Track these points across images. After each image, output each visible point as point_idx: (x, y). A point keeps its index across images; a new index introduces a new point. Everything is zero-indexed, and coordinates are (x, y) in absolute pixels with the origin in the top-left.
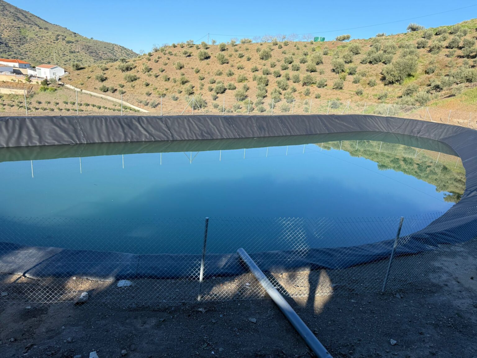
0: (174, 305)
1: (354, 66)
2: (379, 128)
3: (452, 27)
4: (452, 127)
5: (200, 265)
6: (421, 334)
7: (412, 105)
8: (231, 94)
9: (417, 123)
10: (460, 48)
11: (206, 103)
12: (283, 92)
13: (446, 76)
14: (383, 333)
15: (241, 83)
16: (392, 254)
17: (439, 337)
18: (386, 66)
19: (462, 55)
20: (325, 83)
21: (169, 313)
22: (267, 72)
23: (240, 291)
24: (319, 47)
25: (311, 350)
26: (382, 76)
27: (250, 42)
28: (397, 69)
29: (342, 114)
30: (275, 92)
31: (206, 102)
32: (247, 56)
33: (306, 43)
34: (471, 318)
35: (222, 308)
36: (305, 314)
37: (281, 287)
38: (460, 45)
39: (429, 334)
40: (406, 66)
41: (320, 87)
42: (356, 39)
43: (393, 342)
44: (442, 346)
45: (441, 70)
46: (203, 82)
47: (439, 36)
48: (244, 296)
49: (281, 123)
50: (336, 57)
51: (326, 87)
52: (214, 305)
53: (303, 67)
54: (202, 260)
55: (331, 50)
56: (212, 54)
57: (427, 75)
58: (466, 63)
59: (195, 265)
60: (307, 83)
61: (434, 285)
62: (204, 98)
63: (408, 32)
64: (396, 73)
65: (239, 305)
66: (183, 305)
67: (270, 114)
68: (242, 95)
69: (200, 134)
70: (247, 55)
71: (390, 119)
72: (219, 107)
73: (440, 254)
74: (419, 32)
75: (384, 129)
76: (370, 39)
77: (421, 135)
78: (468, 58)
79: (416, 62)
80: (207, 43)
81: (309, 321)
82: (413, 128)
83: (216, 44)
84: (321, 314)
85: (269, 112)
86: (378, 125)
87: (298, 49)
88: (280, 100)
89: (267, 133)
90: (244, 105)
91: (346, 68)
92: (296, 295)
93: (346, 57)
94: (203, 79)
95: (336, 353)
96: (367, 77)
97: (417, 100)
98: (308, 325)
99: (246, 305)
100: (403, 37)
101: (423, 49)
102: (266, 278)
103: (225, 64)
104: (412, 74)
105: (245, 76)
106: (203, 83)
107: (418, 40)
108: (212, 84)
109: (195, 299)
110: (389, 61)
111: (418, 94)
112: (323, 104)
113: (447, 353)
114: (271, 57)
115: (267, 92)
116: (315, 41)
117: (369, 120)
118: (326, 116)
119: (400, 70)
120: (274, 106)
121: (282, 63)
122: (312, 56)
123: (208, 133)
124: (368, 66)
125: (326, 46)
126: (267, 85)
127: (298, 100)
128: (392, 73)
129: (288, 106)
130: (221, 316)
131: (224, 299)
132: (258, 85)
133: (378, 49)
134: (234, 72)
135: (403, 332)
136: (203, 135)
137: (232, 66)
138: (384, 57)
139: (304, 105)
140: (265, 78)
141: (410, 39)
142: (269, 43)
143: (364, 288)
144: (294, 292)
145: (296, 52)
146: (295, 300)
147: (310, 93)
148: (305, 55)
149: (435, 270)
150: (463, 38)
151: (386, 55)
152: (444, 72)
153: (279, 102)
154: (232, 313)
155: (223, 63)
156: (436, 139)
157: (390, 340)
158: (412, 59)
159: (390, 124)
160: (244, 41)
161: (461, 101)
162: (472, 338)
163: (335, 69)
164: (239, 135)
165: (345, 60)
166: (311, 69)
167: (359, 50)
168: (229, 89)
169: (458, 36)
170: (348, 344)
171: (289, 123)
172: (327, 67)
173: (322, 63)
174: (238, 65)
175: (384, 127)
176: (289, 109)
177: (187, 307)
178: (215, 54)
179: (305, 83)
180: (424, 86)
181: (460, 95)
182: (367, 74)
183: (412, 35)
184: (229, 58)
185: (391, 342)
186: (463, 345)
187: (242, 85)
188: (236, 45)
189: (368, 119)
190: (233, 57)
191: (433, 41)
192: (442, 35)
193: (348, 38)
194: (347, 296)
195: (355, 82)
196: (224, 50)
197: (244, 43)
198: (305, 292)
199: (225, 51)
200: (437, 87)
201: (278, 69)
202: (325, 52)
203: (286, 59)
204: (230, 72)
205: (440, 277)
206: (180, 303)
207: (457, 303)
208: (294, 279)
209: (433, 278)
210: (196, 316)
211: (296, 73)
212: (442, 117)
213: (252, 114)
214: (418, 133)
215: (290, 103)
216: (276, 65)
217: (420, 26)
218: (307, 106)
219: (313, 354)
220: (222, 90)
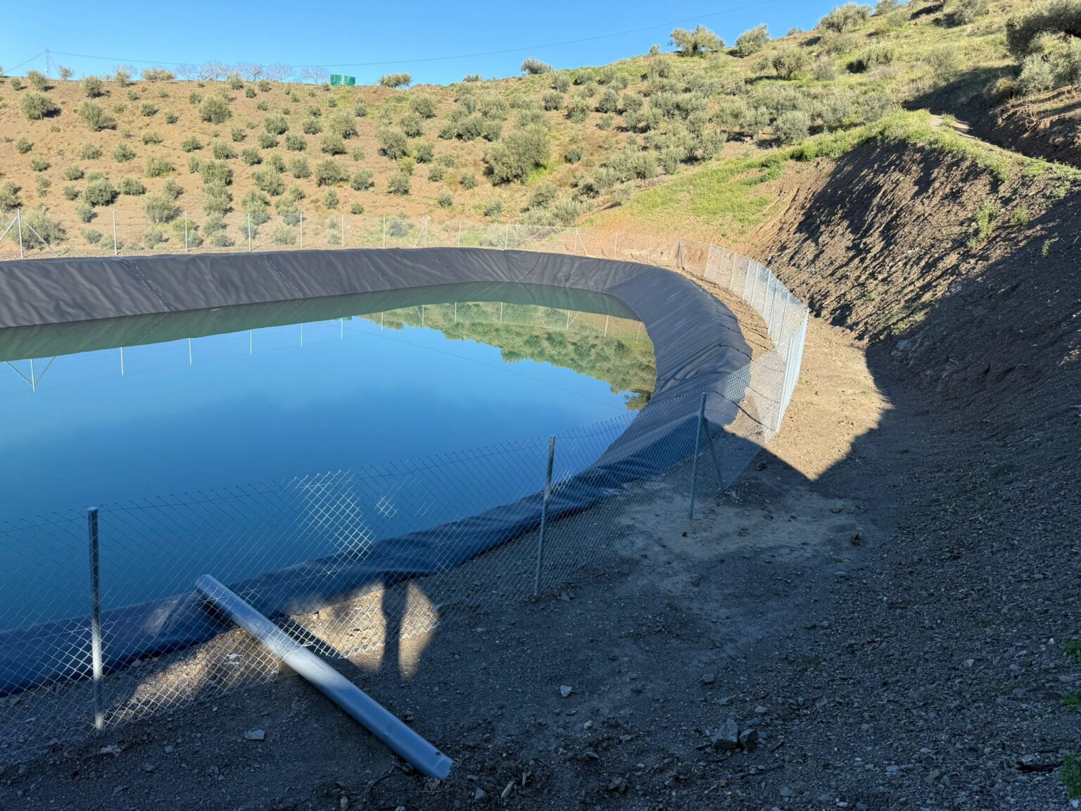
0: (25, 758)
1: (426, 144)
2: (493, 274)
3: (602, 71)
4: (623, 265)
5: (89, 636)
6: (614, 659)
7: (550, 224)
8: (134, 205)
9: (562, 262)
10: (620, 112)
11: (64, 231)
12: (274, 200)
13: (602, 166)
14: (545, 678)
15: (158, 178)
16: (543, 515)
17: (644, 657)
18: (489, 144)
19: (624, 125)
20: (370, 181)
21: (12, 783)
22: (225, 152)
23: (215, 677)
24: (344, 98)
25: (402, 759)
26: (487, 165)
27: (169, 77)
28: (514, 151)
29: (415, 247)
30: (253, 199)
31: (61, 227)
32: (165, 111)
33: (312, 88)
34: (691, 606)
35: (170, 729)
36: (381, 686)
37: (318, 641)
38: (620, 107)
39: (626, 656)
40: (530, 146)
41: (359, 189)
42: (423, 84)
43: (565, 690)
44: (651, 673)
45: (592, 154)
46: (45, 175)
47: (582, 87)
48: (225, 685)
49: (278, 270)
50: (386, 121)
51: (371, 189)
52: (146, 729)
53: (314, 142)
54: (93, 622)
55: (373, 106)
56: (63, 103)
57: (569, 165)
58: (633, 142)
59: (74, 639)
60: (329, 179)
61: (624, 561)
62: (54, 218)
63: (524, 75)
64: (512, 160)
65: (215, 709)
66: (53, 751)
67: (244, 250)
68: (164, 207)
69: (52, 310)
70: (165, 109)
71: (512, 255)
72: (103, 240)
73: (628, 502)
74: (544, 76)
75: (503, 276)
76: (452, 85)
77: (573, 284)
78: (635, 132)
79: (547, 137)
80: (47, 76)
81: (391, 698)
82: (556, 271)
83: (74, 78)
84: (416, 676)
85: (242, 245)
86: (492, 269)
87: (296, 100)
88: (269, 218)
89: (243, 296)
90: (175, 233)
91: (409, 147)
92: (356, 650)
93: (406, 122)
94: (46, 169)
95: (457, 748)
96: (457, 168)
97: (557, 216)
98: (390, 708)
99: (233, 705)
100: (516, 86)
101: (555, 111)
102: (276, 628)
103: (107, 130)
104: (541, 162)
105: (168, 160)
106: (47, 178)
107: (546, 92)
108: (74, 182)
109: (88, 728)
110: (497, 136)
111: (557, 203)
112: (372, 226)
113: (659, 682)
114: (230, 116)
115: (231, 200)
116: (333, 84)
117: (471, 259)
118: (380, 250)
119: (519, 154)
120: (255, 233)
121: (262, 131)
122: (331, 116)
123: (76, 305)
124: (455, 144)
125: (360, 95)
126: (229, 183)
127: (311, 217)
128: (505, 159)
129: (289, 232)
130: (168, 749)
131: (172, 706)
132: (206, 182)
133: (472, 109)
134: (135, 151)
135: (580, 666)
136: (63, 314)
137: (128, 136)
138: (485, 126)
139: (328, 230)
140: (222, 166)
141: (529, 90)
142: (220, 82)
143: (499, 598)
144: (350, 646)
145: (292, 107)
146: (354, 662)
147: (338, 201)
148: (315, 114)
149: (622, 533)
150: (621, 93)
151: (488, 122)
152: (598, 158)
153: (265, 224)
154: (199, 735)
155: (101, 128)
156: (599, 291)
157: (559, 689)
158: (538, 132)
159: (513, 265)
160: (152, 74)
161: (632, 215)
162: (697, 643)
163: (386, 148)
164: (168, 305)
165: (405, 129)
166: (331, 147)
167: (433, 109)
168: (127, 193)
169: (613, 88)
170: (480, 722)
171: (297, 271)
172: (367, 142)
173: (356, 134)
174: (143, 133)
175: (503, 272)
176: (294, 238)
177: (65, 754)
178: (74, 105)
179: (322, 179)
180: (567, 188)
181: (628, 204)
182: (456, 161)
183: (533, 82)
184: (115, 115)
185: (562, 692)
186: (685, 660)
187: (161, 182)
188: (133, 84)
189: (469, 257)
190: (126, 112)
191: (571, 97)
192: (586, 86)
193: (406, 80)
194: (466, 622)
195: (434, 178)
196: (99, 95)
197: (153, 79)
198: (375, 639)
199: (102, 98)
200: (589, 189)
201: (252, 144)
202: (360, 109)
203: (269, 123)
204: (124, 149)
205: (633, 543)
206: (43, 748)
207: (665, 585)
208: (347, 615)
209: (622, 549)
210: (97, 770)
211: (298, 155)
212: (603, 248)
213: (196, 251)
214: (567, 280)
215: (294, 225)
216: (246, 136)
217: (544, 64)
218: (335, 232)
219: (407, 767)
220: (107, 197)
